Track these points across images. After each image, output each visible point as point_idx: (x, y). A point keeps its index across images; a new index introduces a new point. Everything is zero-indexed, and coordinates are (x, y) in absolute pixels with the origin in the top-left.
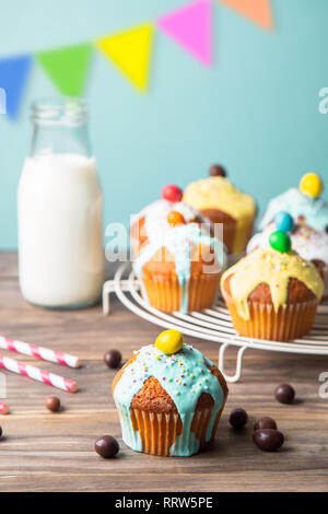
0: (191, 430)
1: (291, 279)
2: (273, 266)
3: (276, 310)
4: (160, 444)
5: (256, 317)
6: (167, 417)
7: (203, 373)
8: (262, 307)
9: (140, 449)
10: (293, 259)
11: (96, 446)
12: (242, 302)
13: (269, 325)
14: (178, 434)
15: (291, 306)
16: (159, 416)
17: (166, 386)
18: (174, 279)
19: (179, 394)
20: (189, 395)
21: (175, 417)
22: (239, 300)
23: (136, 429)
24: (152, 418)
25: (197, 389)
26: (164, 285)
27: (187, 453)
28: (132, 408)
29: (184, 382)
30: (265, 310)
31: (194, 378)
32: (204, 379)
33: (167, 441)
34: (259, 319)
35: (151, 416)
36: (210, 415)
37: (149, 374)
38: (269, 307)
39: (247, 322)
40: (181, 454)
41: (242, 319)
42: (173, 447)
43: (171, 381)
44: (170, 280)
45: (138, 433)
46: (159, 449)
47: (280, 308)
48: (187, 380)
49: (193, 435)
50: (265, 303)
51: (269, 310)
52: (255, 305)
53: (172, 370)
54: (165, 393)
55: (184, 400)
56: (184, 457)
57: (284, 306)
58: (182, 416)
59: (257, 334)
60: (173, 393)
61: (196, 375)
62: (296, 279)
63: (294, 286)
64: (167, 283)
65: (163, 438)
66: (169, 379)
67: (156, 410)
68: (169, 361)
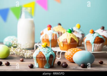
0: (49, 62)
1: (71, 38)
2: (68, 35)
3: (68, 44)
4: (42, 65)
5: (64, 46)
6: (43, 59)
7: (51, 51)
8: (65, 43)
9: (38, 67)
10: (72, 34)
11: (29, 66)
12: (61, 43)
13: (67, 47)
14: (46, 63)
15: (71, 43)
16: (42, 59)
17: (43, 53)
18: (48, 40)
19: (46, 54)
20: (48, 55)
21: (45, 59)
22: (61, 42)
23: (37, 62)
24: (40, 60)
25: (50, 54)
26: (46, 41)
27: (48, 68)
28: (36, 58)
29: (47, 52)
30: (66, 44)
31: (49, 52)
32: (51, 52)
33: (43, 65)
34: (65, 46)
35: (40, 59)
36: (52, 59)
37: (40, 51)
38: (67, 43)
39: (63, 47)
40: (46, 68)
41: (61, 47)
42: (45, 66)
43: (44, 52)
44: (47, 40)
45: (38, 63)
46: (42, 67)
47: (69, 43)
48: (48, 52)
49: (49, 64)
50: (66, 42)
51: (67, 44)
52: (64, 43)
53: (45, 50)
54: (43, 54)
55: (47, 56)
56: (47, 68)
57: (70, 43)
58: (46, 59)
59: (64, 49)
60: (45, 54)
61: (50, 51)
62: (72, 38)
63: (72, 39)
64: (47, 41)
65: (43, 64)
66: (44, 51)
67: (41, 58)
68: (44, 48)
